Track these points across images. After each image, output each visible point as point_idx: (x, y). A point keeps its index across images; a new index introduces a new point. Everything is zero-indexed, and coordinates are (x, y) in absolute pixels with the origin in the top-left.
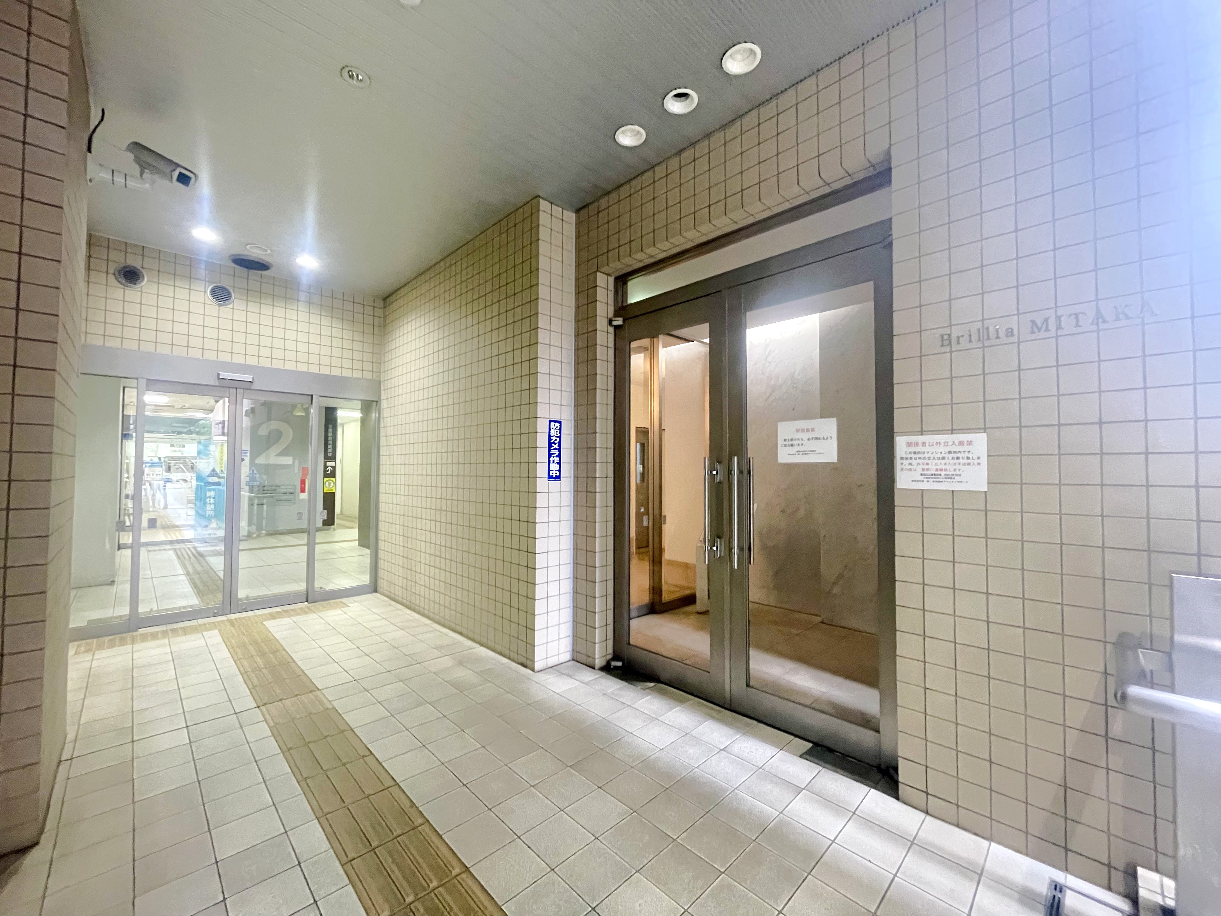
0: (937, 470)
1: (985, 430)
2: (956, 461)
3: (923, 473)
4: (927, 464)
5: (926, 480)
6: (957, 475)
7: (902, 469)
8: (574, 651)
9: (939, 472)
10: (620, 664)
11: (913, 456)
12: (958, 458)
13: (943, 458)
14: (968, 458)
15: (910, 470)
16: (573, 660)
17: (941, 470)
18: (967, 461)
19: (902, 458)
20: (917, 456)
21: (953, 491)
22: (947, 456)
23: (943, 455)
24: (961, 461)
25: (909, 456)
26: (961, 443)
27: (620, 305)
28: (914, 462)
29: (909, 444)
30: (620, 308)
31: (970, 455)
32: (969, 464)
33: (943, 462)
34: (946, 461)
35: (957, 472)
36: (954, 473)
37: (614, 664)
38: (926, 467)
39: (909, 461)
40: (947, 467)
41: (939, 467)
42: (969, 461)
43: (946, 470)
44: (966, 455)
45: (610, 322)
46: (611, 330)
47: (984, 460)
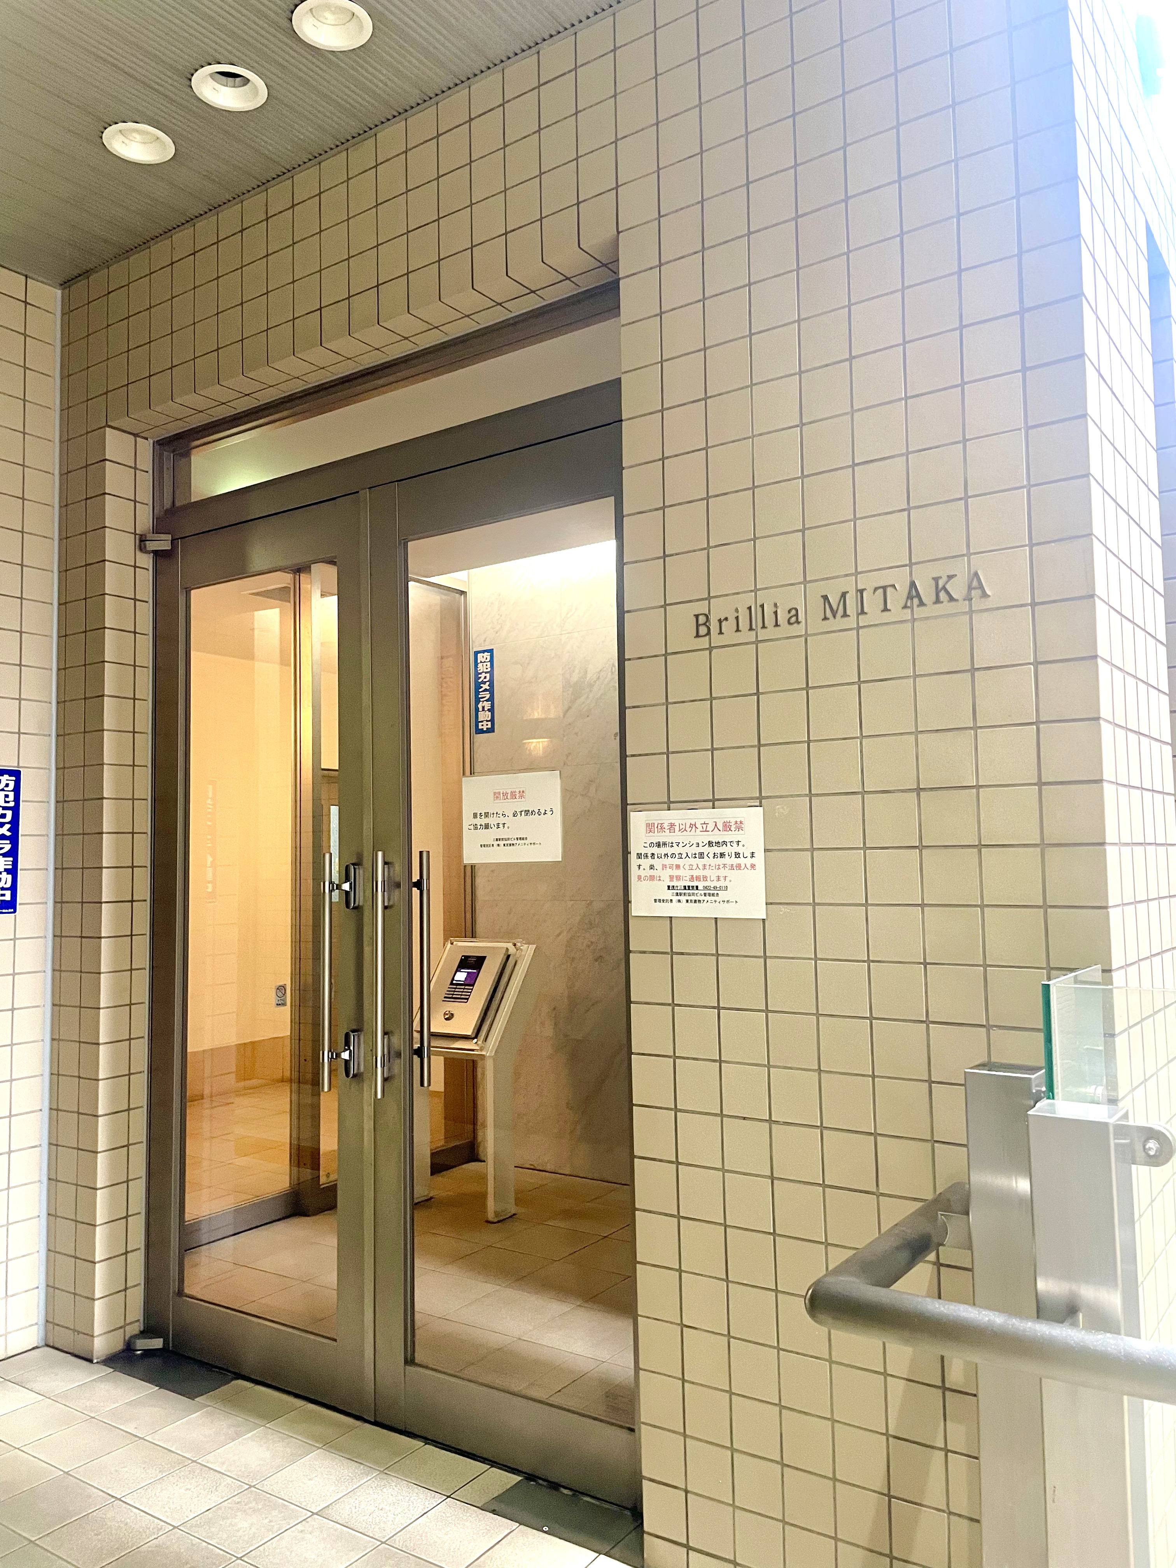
0: (692, 878)
1: (760, 800)
2: (720, 861)
3: (671, 884)
4: (678, 867)
5: (675, 898)
6: (721, 889)
7: (639, 877)
8: (49, 1322)
9: (695, 884)
10: (157, 1343)
11: (655, 850)
12: (722, 855)
13: (701, 855)
14: (737, 855)
15: (652, 878)
16: (47, 1345)
17: (698, 878)
18: (735, 861)
19: (639, 856)
20: (663, 850)
21: (716, 918)
22: (706, 850)
23: (701, 849)
24: (726, 860)
25: (650, 851)
26: (727, 827)
27: (167, 504)
28: (656, 862)
29: (650, 828)
30: (167, 512)
31: (739, 849)
32: (739, 866)
33: (700, 862)
34: (705, 860)
35: (722, 883)
36: (718, 884)
37: (142, 1344)
38: (675, 872)
39: (650, 861)
40: (706, 873)
41: (695, 873)
42: (738, 861)
43: (705, 878)
44: (736, 849)
45: (142, 542)
46: (146, 561)
47: (760, 860)
